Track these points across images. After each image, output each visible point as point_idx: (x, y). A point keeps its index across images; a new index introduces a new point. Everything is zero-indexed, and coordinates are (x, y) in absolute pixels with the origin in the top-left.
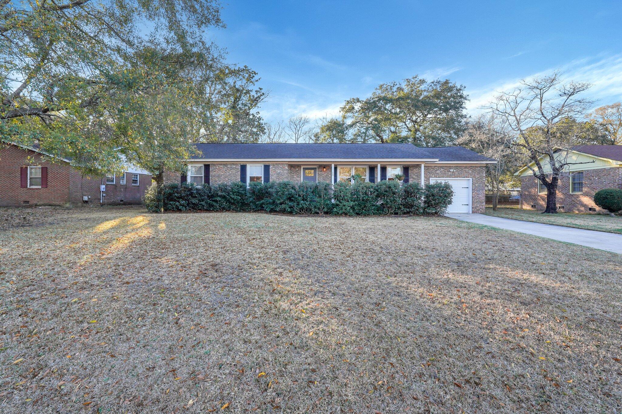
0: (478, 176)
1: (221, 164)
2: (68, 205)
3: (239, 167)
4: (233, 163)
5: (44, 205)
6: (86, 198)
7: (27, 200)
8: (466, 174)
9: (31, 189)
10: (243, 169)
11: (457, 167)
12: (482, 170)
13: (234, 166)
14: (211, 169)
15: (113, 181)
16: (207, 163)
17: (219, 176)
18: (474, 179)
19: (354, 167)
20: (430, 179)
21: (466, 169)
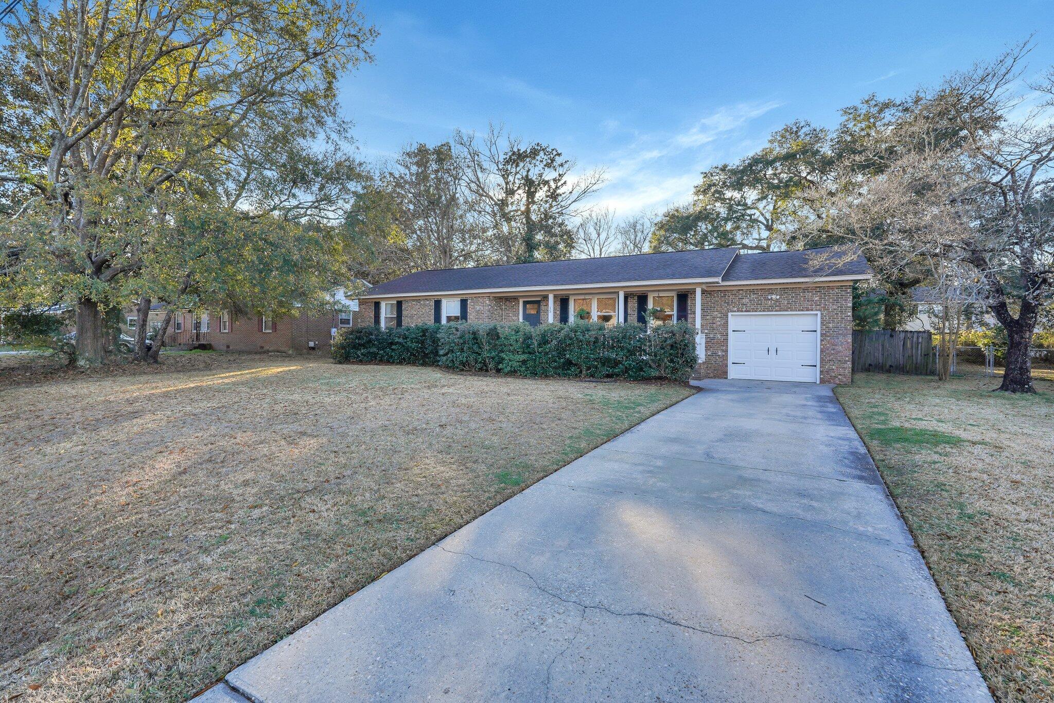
0: (835, 307)
1: (414, 300)
2: (290, 352)
3: (433, 303)
4: (426, 298)
5: (274, 351)
6: (311, 344)
7: (263, 345)
8: (806, 304)
9: (265, 333)
10: (438, 304)
11: (784, 290)
12: (844, 293)
13: (428, 302)
14: (403, 308)
15: (349, 323)
16: (400, 299)
17: (412, 317)
18: (825, 313)
19: (597, 297)
20: (730, 314)
21: (806, 294)
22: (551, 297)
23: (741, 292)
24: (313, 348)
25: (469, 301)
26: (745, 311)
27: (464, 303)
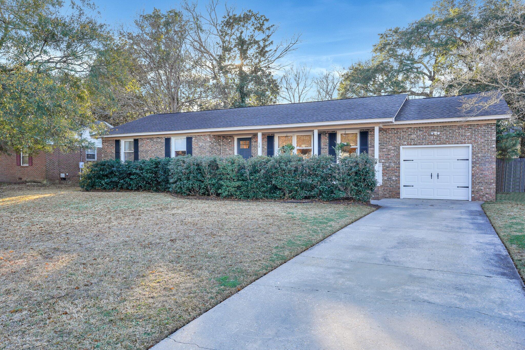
0: (483, 141)
1: (148, 139)
2: (45, 182)
3: (163, 141)
4: (158, 137)
5: (31, 182)
6: (63, 175)
7: (21, 177)
8: (460, 139)
9: (23, 167)
10: (168, 141)
11: (443, 127)
12: (489, 129)
13: (160, 140)
14: (139, 144)
15: (94, 158)
16: (136, 138)
17: (146, 152)
18: (475, 145)
19: (296, 134)
20: (401, 147)
21: (461, 131)
22: (260, 135)
23: (410, 129)
24: (64, 179)
25: (193, 139)
26: (413, 145)
27: (189, 140)
